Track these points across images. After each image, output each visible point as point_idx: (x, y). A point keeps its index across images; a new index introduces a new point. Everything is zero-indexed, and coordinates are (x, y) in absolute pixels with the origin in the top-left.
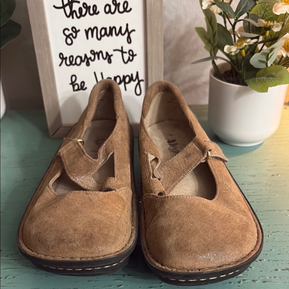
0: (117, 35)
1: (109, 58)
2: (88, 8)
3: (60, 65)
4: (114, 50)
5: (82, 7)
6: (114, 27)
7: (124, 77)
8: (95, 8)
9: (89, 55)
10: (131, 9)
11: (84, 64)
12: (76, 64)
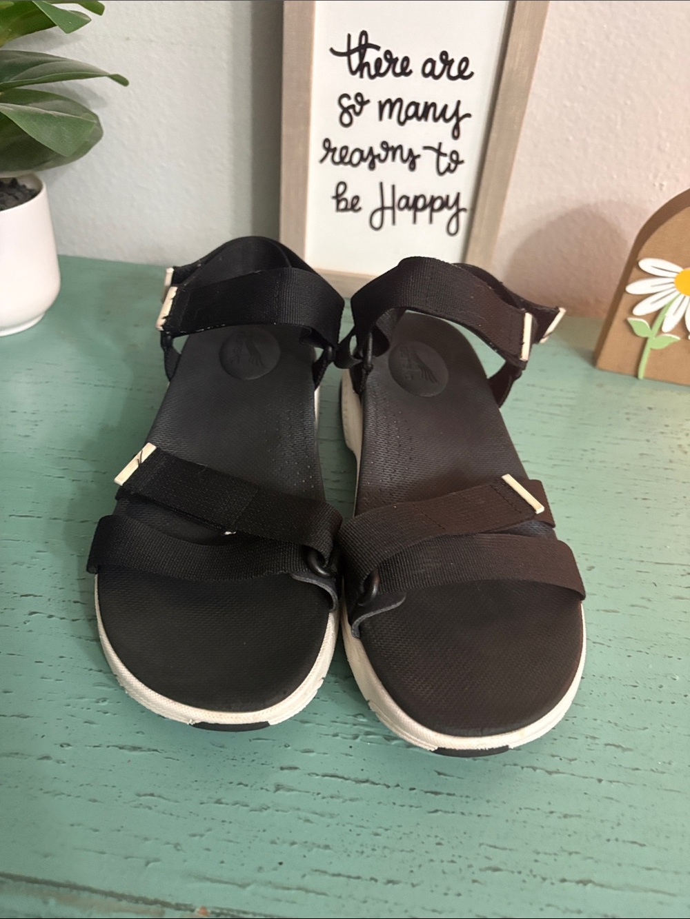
0: (436, 120)
1: (412, 160)
2: (392, 61)
3: (322, 161)
4: (426, 148)
5: (382, 57)
6: (434, 105)
7: (433, 200)
8: (405, 64)
9: (378, 150)
10: (472, 74)
11: (365, 165)
12: (350, 162)
